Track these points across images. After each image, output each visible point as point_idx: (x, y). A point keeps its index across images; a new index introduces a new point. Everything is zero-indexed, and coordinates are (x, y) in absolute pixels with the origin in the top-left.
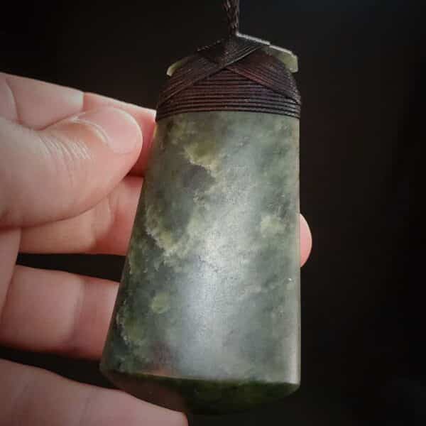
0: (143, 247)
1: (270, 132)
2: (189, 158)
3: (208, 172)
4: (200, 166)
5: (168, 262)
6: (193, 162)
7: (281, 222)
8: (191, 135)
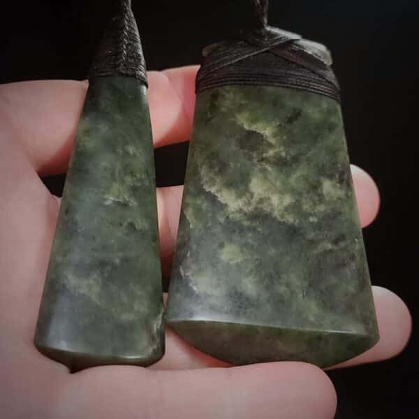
0: (202, 203)
1: (318, 109)
2: (243, 124)
3: (264, 137)
4: (255, 132)
5: (233, 215)
6: (246, 127)
7: (340, 188)
8: (241, 105)
